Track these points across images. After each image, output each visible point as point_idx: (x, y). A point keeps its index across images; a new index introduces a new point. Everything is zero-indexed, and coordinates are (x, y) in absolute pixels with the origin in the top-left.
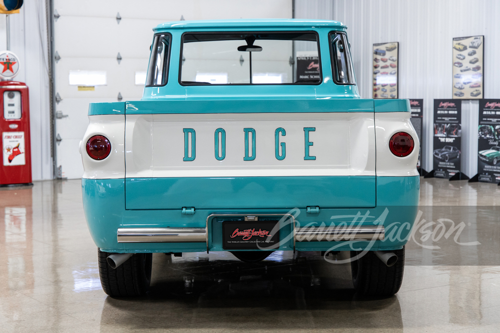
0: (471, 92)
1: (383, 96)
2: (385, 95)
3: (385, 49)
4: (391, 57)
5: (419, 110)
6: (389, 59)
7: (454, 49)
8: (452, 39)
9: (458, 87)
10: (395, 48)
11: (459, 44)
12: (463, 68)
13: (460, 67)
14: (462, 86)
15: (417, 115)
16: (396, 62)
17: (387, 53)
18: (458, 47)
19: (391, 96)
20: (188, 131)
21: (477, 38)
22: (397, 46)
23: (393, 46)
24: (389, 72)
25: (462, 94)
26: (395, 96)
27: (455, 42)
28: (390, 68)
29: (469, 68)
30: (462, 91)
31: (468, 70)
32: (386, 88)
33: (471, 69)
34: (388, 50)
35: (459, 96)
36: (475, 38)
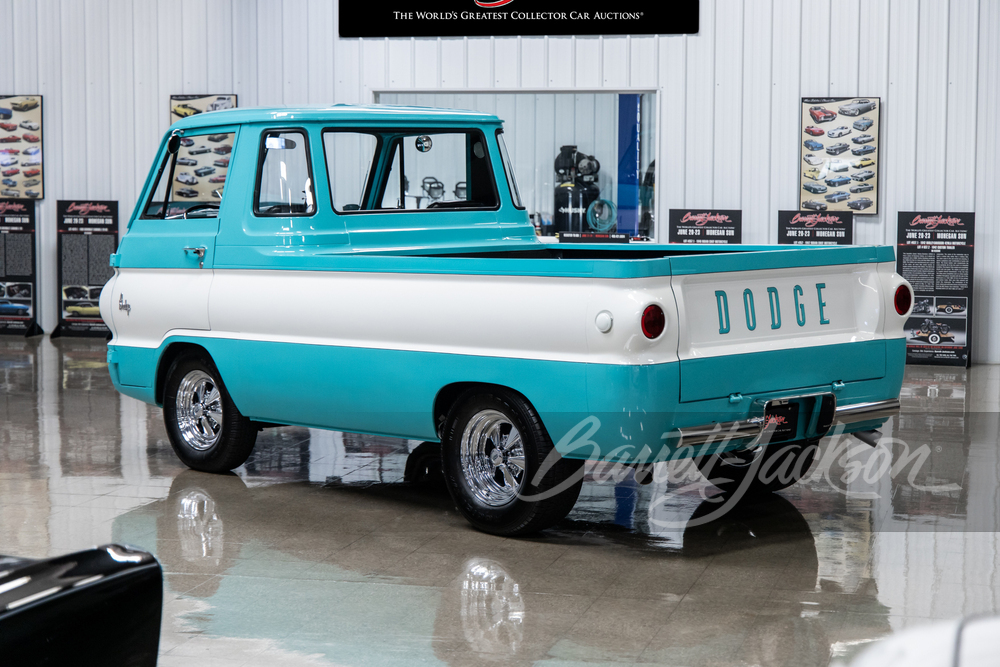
0: (213, 190)
1: (6, 194)
2: (11, 192)
3: (10, 107)
4: (26, 122)
5: (109, 221)
6: (21, 126)
7: (173, 115)
8: (169, 98)
9: (184, 181)
10: (35, 106)
11: (185, 106)
12: (192, 149)
13: (188, 146)
14: (193, 178)
15: (106, 230)
16: (40, 131)
17: (15, 114)
18: (182, 111)
19: (27, 194)
20: (720, 294)
21: (224, 99)
22: (39, 103)
23: (29, 102)
24: (22, 150)
25: (194, 193)
26: (38, 194)
27: (175, 103)
28: (24, 143)
29: (207, 148)
30: (194, 188)
31: (205, 152)
32: (14, 178)
33: (213, 150)
34: (15, 109)
35: (188, 196)
36: (219, 99)
